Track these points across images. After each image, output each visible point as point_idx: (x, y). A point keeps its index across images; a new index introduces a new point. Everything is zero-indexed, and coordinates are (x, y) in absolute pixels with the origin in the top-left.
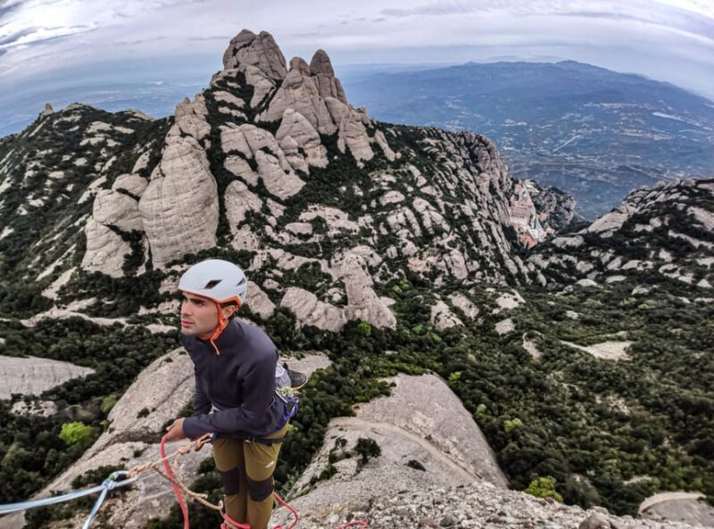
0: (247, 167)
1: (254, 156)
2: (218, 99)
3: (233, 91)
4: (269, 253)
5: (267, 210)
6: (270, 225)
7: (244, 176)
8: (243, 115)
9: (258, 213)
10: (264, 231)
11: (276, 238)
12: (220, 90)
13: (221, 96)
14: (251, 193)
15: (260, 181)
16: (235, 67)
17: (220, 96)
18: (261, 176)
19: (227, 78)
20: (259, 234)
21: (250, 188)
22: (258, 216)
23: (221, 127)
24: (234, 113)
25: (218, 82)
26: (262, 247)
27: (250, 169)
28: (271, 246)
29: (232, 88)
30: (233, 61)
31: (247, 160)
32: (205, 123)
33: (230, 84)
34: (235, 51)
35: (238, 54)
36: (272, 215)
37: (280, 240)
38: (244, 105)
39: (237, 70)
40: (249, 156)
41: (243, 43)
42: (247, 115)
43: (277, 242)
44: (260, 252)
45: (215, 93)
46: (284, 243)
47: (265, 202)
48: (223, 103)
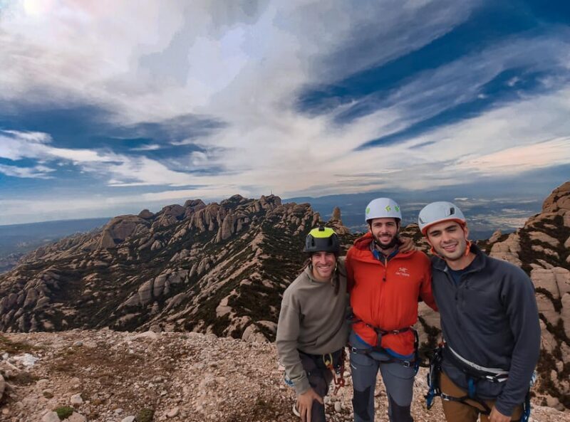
0: (551, 306)
1: (560, 298)
2: (533, 238)
3: (549, 232)
4: (545, 399)
5: (558, 354)
6: (556, 370)
7: (546, 314)
8: (556, 253)
9: (549, 355)
10: (549, 374)
11: (557, 386)
12: (536, 230)
13: (537, 236)
14: (549, 333)
15: (561, 322)
16: (554, 211)
17: (535, 235)
18: (564, 318)
19: (544, 221)
20: (543, 377)
21: (549, 328)
22: (548, 358)
23: (533, 265)
24: (547, 251)
25: (535, 224)
26: (541, 391)
27: (553, 309)
28: (550, 393)
29: (549, 229)
30: (554, 206)
31: (552, 300)
32: (518, 260)
33: (547, 226)
34: (556, 199)
35: (558, 201)
36: (561, 360)
37: (560, 388)
38: (558, 245)
39: (556, 213)
40: (555, 296)
41: (565, 192)
42: (559, 254)
43: (556, 390)
44: (538, 395)
45: (530, 233)
46: (562, 392)
47: (559, 344)
48: (538, 242)
